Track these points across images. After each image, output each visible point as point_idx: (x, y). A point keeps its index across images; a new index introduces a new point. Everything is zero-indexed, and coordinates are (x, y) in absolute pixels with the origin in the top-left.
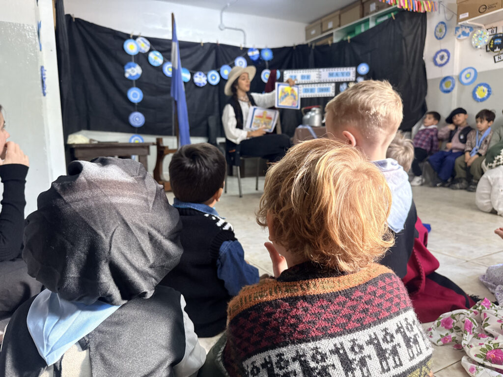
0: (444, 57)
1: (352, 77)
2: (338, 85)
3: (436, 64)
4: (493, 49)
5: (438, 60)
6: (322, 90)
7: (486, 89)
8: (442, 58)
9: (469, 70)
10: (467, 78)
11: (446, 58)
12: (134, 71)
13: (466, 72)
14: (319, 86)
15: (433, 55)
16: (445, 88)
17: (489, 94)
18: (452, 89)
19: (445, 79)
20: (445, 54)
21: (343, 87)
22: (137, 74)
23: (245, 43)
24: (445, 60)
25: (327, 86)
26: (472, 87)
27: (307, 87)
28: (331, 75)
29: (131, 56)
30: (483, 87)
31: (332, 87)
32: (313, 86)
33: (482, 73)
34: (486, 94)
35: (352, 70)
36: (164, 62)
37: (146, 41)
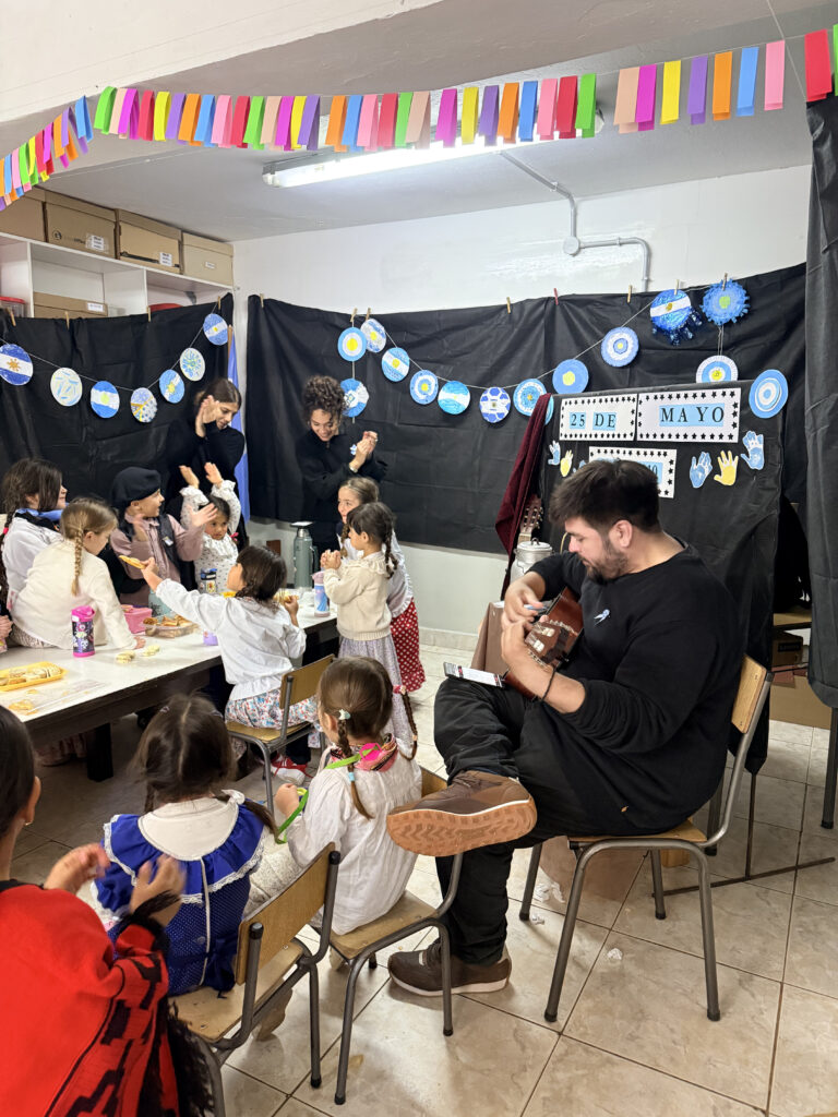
1: (727, 430)
2: (685, 454)
12: (357, 397)
21: (700, 470)
22: (360, 404)
23: (646, 281)
28: (667, 415)
29: (349, 364)
35: (728, 401)
36: (413, 371)
37: (379, 326)
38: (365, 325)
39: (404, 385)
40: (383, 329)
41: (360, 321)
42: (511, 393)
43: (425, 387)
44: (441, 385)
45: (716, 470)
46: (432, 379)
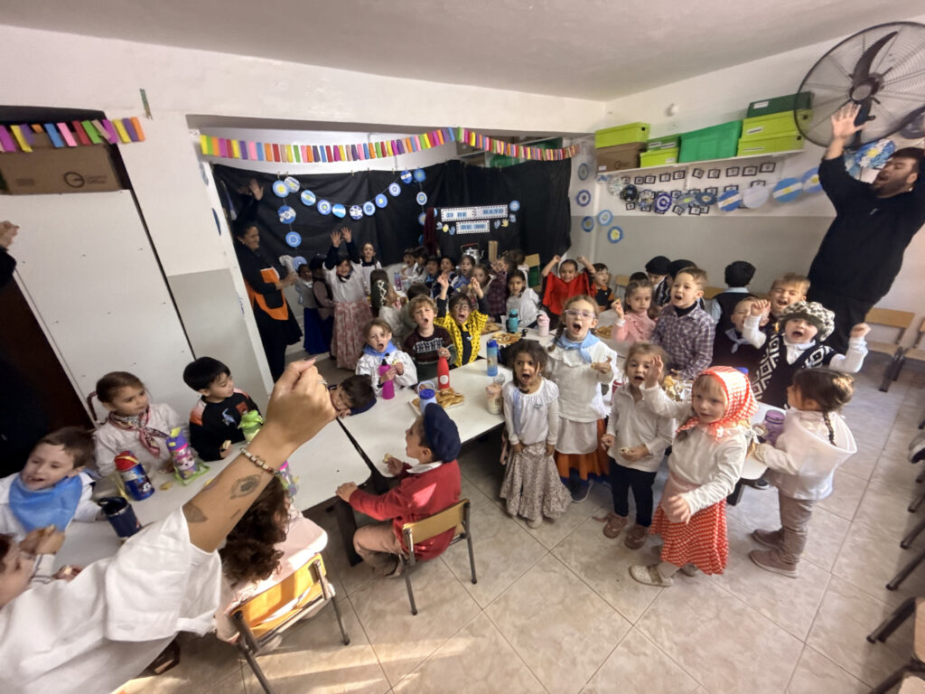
0: (585, 197)
1: (504, 214)
2: (492, 221)
3: (578, 203)
4: (625, 198)
5: (580, 199)
6: (477, 227)
7: (619, 233)
8: (584, 198)
9: (607, 213)
10: (604, 220)
11: (587, 199)
12: (288, 214)
13: (603, 214)
14: (475, 223)
15: (576, 194)
16: (586, 227)
17: (621, 238)
18: (592, 228)
19: (586, 218)
20: (587, 196)
21: (497, 224)
22: (292, 217)
23: (396, 167)
24: (586, 201)
25: (482, 223)
26: (608, 228)
27: (464, 224)
28: (485, 212)
29: (281, 198)
30: (616, 231)
31: (487, 224)
32: (469, 223)
33: (616, 217)
34: (618, 237)
35: (504, 208)
36: (318, 200)
37: (295, 180)
38: (287, 180)
39: (314, 207)
40: (297, 182)
41: (283, 178)
42: (362, 207)
43: (325, 207)
44: (332, 206)
45: (502, 223)
46: (328, 204)
